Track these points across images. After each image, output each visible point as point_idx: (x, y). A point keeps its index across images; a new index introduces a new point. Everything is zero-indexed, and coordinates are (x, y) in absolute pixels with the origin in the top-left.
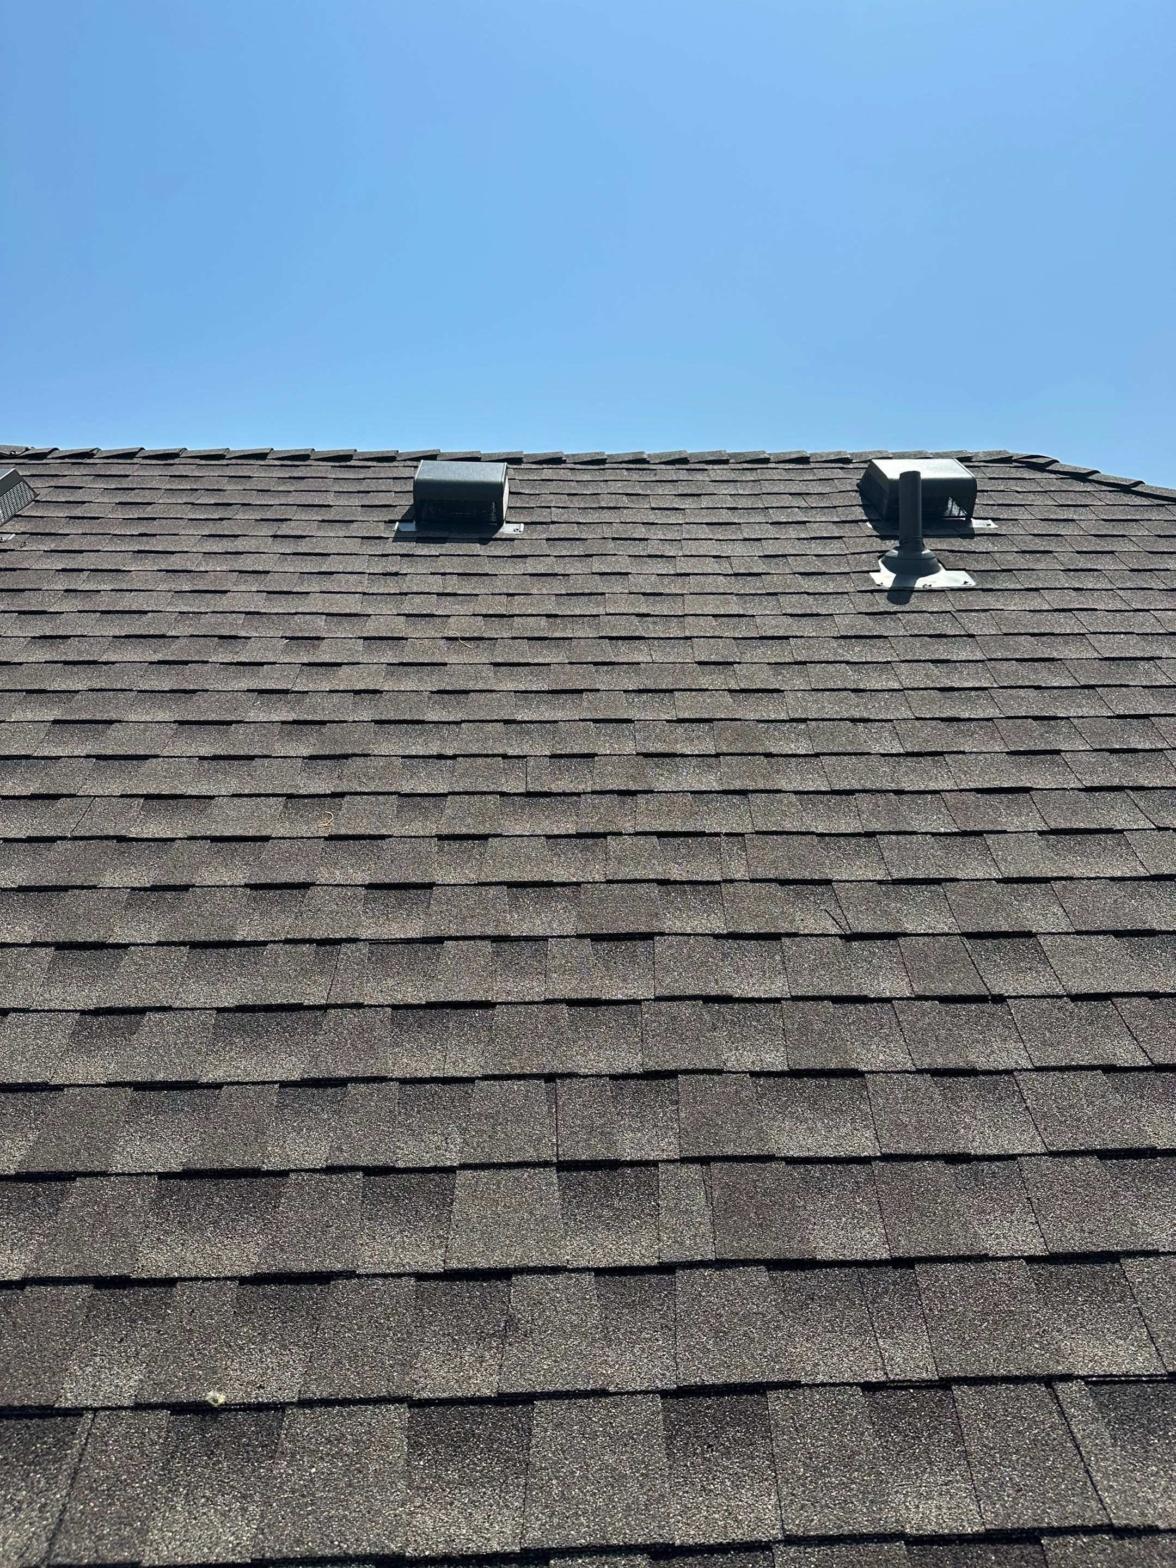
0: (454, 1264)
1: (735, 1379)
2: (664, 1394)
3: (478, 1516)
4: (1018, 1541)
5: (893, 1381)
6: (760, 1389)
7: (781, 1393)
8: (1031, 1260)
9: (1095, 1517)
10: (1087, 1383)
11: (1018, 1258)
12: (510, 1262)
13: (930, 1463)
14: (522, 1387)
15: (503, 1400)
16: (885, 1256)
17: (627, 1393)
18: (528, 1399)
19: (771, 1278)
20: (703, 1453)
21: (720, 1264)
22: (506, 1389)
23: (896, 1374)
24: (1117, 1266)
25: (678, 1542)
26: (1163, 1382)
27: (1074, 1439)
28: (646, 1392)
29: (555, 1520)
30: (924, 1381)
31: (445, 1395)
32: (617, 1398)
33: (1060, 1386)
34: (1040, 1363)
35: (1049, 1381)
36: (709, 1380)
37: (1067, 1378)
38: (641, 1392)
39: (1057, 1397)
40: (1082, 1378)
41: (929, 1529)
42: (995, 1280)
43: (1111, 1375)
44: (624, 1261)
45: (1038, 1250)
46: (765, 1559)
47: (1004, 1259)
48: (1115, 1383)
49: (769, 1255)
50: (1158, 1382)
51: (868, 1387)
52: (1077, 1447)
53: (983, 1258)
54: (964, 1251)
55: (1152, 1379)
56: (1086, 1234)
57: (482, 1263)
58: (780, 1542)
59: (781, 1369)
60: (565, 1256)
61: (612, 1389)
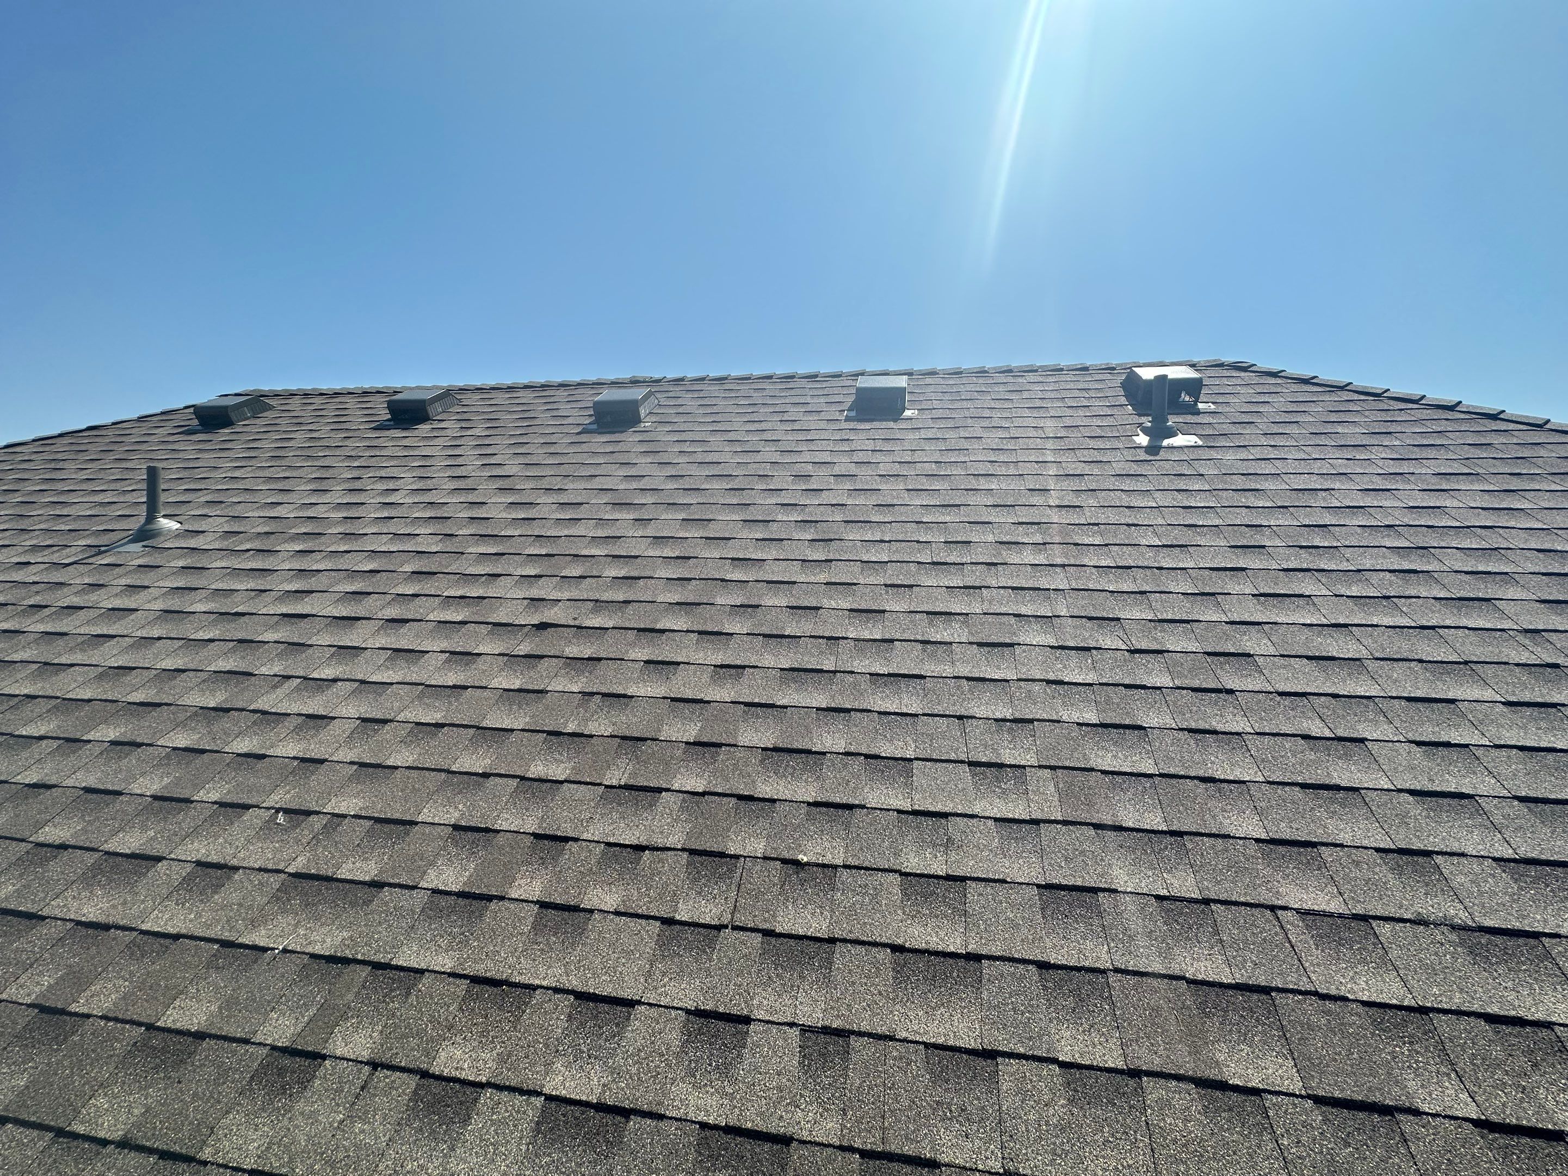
0: (916, 807)
1: (1079, 883)
2: (1039, 886)
3: (942, 934)
4: (1255, 991)
5: (1174, 896)
6: (1094, 890)
7: (1106, 894)
8: (1258, 840)
9: (1304, 985)
10: (1297, 913)
11: (1250, 839)
12: (947, 810)
13: (1199, 942)
14: (959, 873)
15: (949, 878)
16: (1165, 829)
17: (1018, 883)
18: (963, 879)
19: (1096, 833)
20: (1062, 919)
21: (1065, 823)
22: (950, 872)
23: (1175, 892)
24: (1316, 850)
25: (1052, 962)
26: (1349, 918)
27: (1290, 942)
28: (1028, 884)
29: (983, 941)
30: (1192, 898)
31: (918, 872)
32: (1012, 885)
33: (1280, 913)
34: (1265, 896)
35: (1273, 908)
36: (1064, 882)
37: (1285, 908)
38: (1025, 884)
39: (1278, 918)
40: (1294, 909)
41: (1200, 977)
42: (1235, 849)
43: (1314, 910)
44: (1011, 816)
45: (1264, 836)
46: (1102, 978)
47: (1240, 838)
48: (1316, 915)
49: (1094, 821)
50: (1346, 918)
51: (1159, 898)
52: (1293, 947)
53: (1227, 837)
54: (1214, 831)
55: (1341, 916)
56: (1294, 830)
57: (932, 809)
58: (1111, 970)
59: (1105, 882)
60: (977, 809)
61: (1009, 880)
